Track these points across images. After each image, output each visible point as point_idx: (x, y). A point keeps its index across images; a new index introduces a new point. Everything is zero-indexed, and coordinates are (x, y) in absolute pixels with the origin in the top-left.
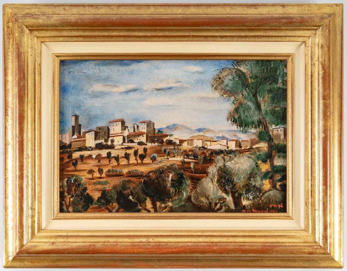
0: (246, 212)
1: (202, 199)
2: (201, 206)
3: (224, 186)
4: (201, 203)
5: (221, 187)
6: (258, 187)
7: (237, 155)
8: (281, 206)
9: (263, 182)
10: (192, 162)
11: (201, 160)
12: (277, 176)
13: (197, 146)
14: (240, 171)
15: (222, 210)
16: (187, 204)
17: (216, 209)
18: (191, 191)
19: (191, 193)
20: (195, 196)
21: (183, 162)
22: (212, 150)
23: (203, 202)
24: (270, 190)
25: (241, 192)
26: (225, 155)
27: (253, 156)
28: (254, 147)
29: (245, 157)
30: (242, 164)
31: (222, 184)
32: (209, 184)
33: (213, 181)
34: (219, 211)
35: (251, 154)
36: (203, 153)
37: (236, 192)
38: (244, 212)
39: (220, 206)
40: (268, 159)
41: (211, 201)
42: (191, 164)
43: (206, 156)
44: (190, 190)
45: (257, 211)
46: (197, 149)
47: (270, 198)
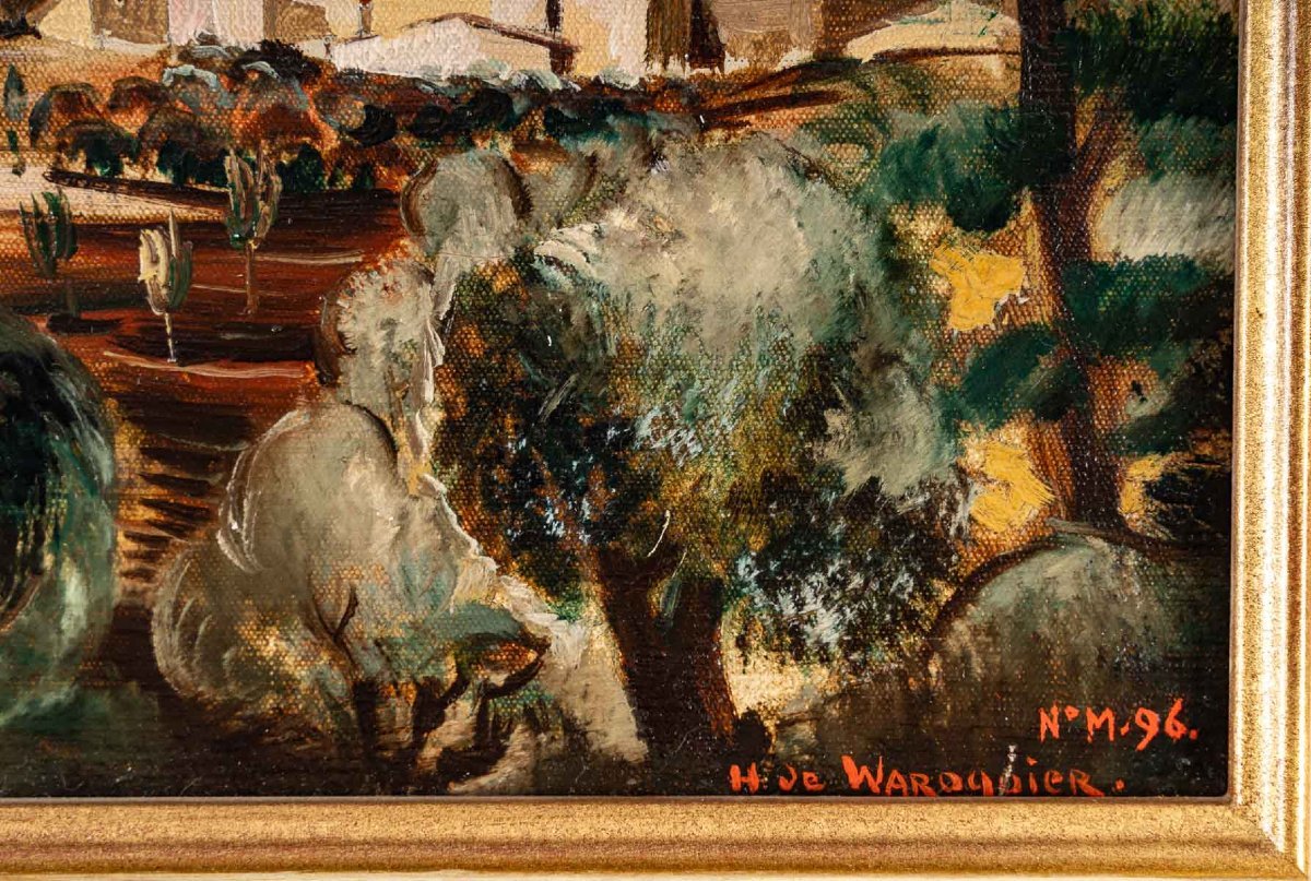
0: (770, 790)
1: (271, 645)
2: (261, 724)
3: (517, 503)
4: (257, 696)
5: (493, 506)
6: (901, 509)
7: (673, 151)
8: (1158, 723)
9: (961, 451)
10: (157, 224)
11: (251, 206)
12: (1123, 386)
13: (209, 40)
14: (708, 328)
15: (504, 771)
16: (102, 703)
17: (430, 752)
18: (150, 557)
19: (147, 575)
20: (195, 617)
21: (43, 230)
22: (384, 83)
23: (285, 685)
24: (1038, 545)
25: (716, 567)
26: (525, 145)
27: (849, 158)
28: (862, 48)
29: (752, 165)
30: (724, 243)
31: (499, 474)
32: (354, 476)
33: (392, 448)
34: (470, 785)
35: (829, 134)
36: (283, 122)
37: (653, 570)
38: (744, 790)
39: (481, 715)
40: (1026, 192)
41: (373, 665)
42: (144, 252)
43: (309, 153)
44: (131, 546)
45: (895, 773)
46: (210, 77)
47: (1045, 629)
